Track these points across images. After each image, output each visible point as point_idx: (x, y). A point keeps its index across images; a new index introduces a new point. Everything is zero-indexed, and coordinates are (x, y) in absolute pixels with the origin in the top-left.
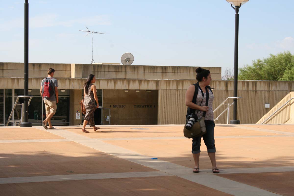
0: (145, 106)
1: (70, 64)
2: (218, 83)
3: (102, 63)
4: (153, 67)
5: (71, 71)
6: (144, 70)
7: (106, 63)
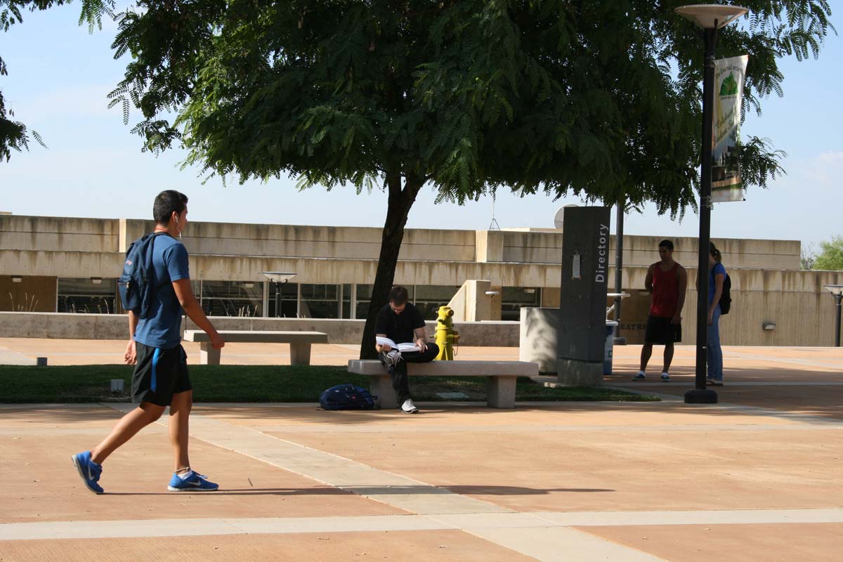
0: (633, 325)
1: (474, 232)
2: (798, 276)
3: (531, 229)
4: (650, 240)
5: (475, 246)
6: (632, 246)
7: (539, 229)
